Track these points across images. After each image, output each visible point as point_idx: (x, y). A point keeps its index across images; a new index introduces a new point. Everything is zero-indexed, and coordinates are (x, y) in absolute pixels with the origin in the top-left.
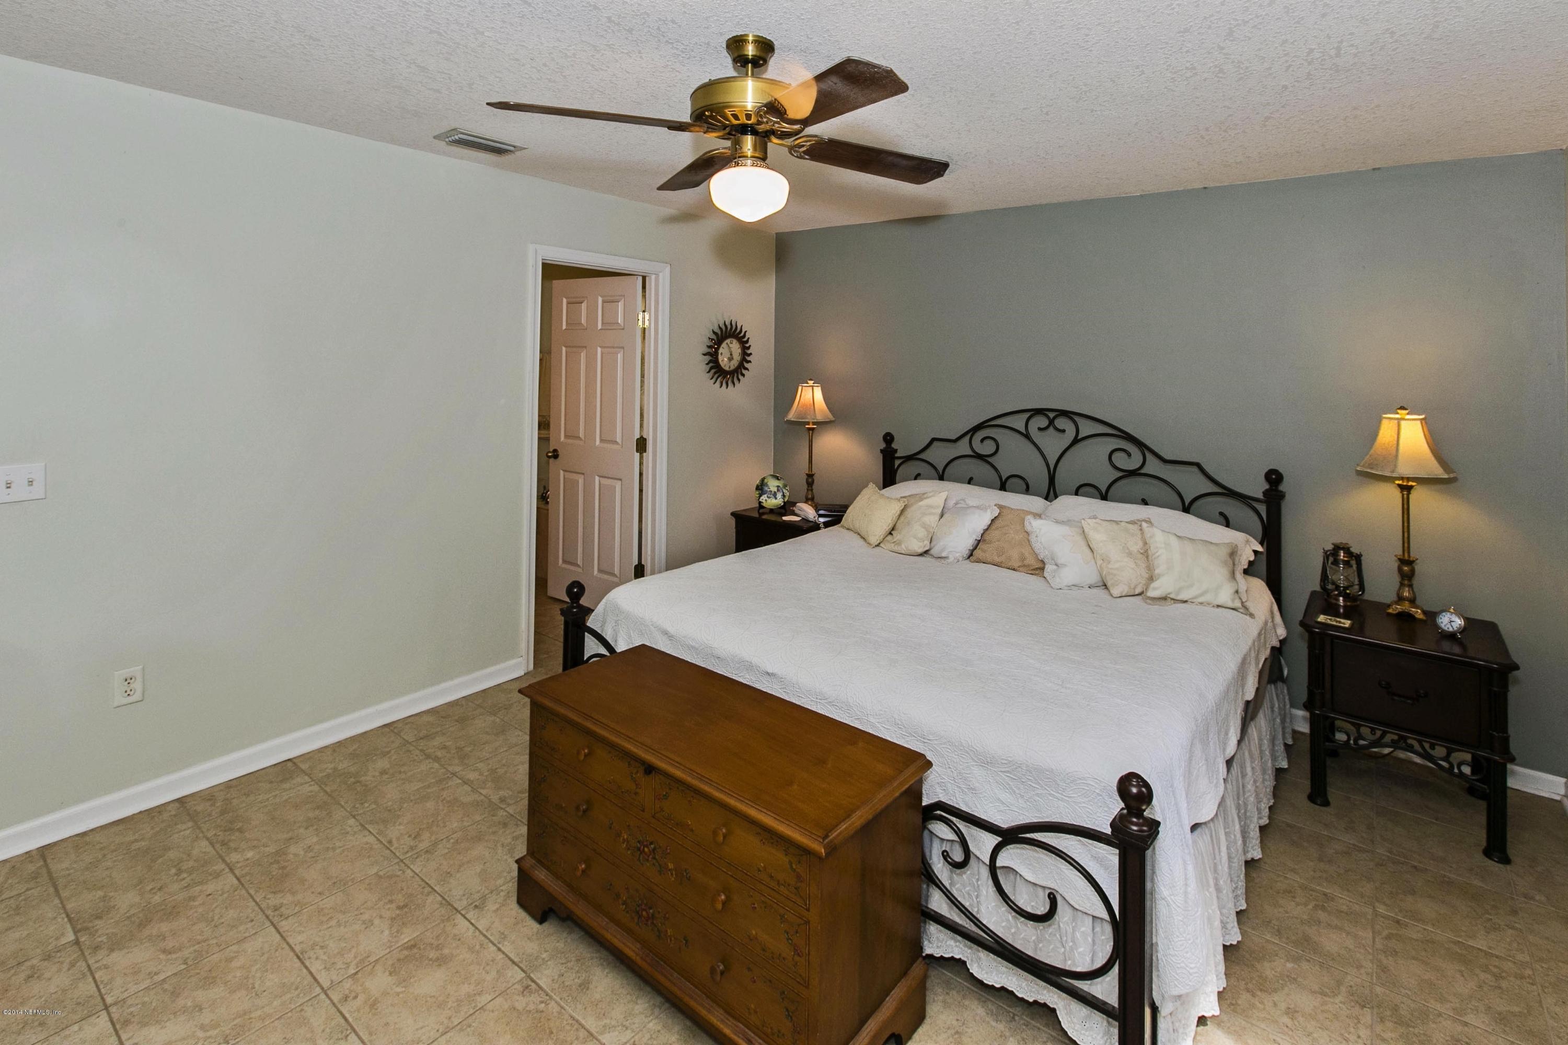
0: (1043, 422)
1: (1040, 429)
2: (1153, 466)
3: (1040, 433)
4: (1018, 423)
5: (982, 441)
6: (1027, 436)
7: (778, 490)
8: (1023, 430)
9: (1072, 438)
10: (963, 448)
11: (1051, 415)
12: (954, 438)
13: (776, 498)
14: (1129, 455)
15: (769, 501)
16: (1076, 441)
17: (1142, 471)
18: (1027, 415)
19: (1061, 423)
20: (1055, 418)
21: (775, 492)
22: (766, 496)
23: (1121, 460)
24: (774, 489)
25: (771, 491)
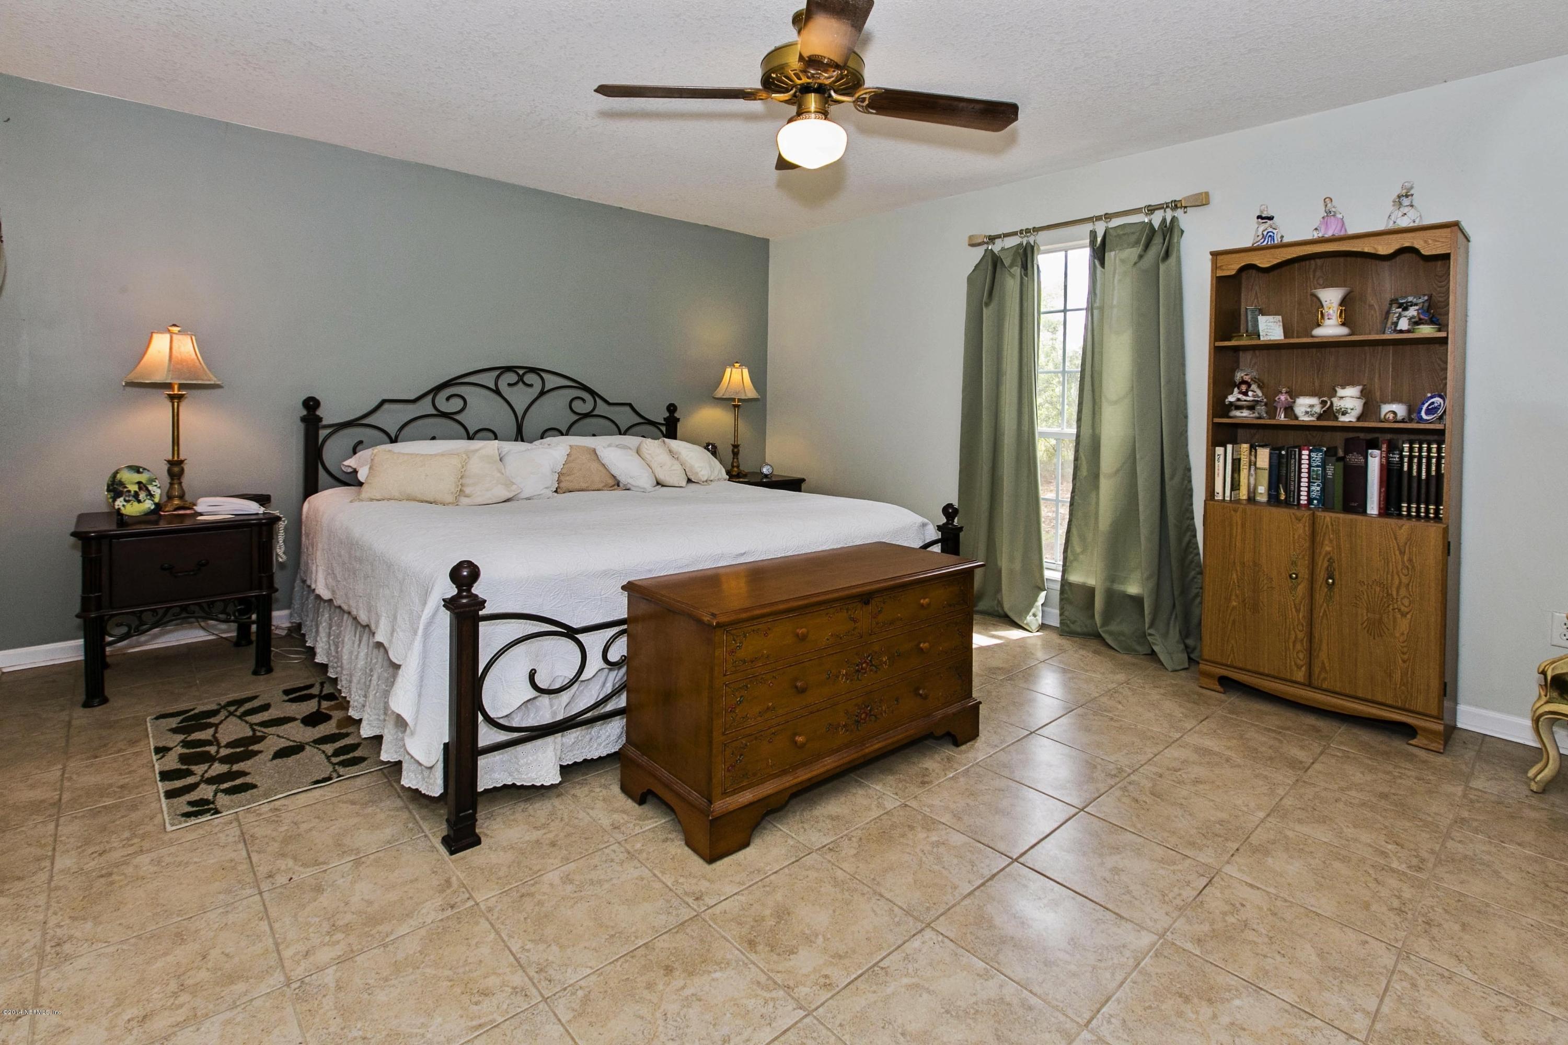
0: (512, 378)
1: (509, 385)
2: (602, 408)
3: (510, 389)
4: (488, 379)
5: (448, 399)
6: (497, 392)
7: (140, 489)
8: (493, 386)
9: (539, 391)
10: (426, 407)
11: (521, 372)
12: (413, 397)
13: (139, 501)
14: (583, 400)
15: (128, 506)
16: (542, 393)
17: (595, 413)
18: (497, 373)
19: (530, 378)
20: (524, 374)
21: (136, 492)
22: (122, 499)
23: (579, 407)
24: (134, 488)
25: (129, 491)
